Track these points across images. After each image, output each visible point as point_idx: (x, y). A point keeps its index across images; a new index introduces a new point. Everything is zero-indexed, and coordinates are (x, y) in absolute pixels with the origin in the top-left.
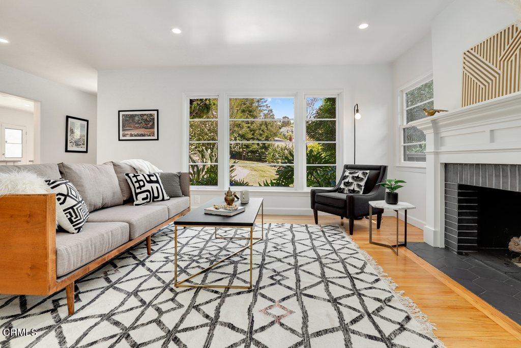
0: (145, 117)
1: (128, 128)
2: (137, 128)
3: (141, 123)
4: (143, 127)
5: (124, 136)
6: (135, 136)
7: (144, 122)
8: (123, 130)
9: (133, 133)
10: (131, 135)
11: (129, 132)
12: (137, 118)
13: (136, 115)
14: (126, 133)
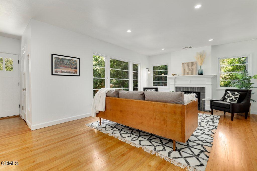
0: (72, 61)
1: (59, 67)
2: (66, 68)
3: (69, 65)
4: (70, 68)
5: (56, 72)
6: (65, 72)
7: (71, 64)
8: (55, 68)
9: (63, 71)
10: (62, 72)
11: (60, 70)
12: (66, 61)
13: (65, 59)
14: (58, 70)
